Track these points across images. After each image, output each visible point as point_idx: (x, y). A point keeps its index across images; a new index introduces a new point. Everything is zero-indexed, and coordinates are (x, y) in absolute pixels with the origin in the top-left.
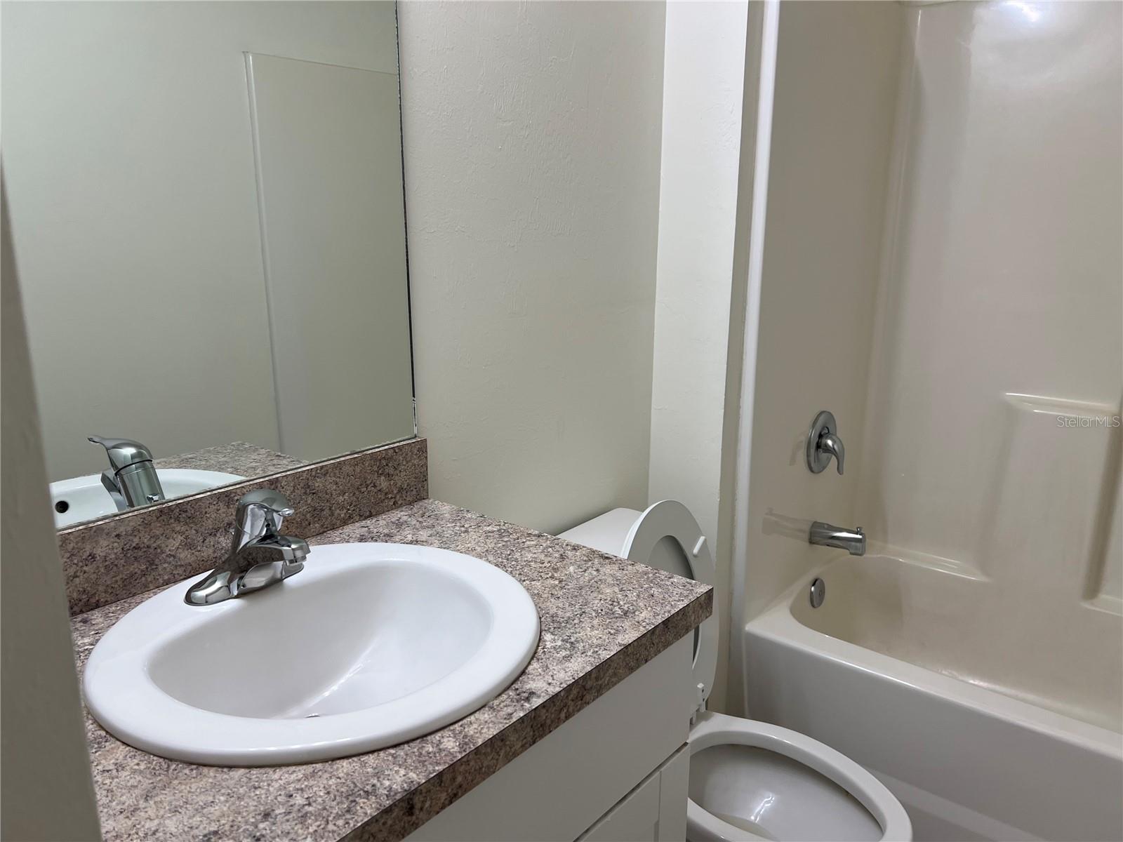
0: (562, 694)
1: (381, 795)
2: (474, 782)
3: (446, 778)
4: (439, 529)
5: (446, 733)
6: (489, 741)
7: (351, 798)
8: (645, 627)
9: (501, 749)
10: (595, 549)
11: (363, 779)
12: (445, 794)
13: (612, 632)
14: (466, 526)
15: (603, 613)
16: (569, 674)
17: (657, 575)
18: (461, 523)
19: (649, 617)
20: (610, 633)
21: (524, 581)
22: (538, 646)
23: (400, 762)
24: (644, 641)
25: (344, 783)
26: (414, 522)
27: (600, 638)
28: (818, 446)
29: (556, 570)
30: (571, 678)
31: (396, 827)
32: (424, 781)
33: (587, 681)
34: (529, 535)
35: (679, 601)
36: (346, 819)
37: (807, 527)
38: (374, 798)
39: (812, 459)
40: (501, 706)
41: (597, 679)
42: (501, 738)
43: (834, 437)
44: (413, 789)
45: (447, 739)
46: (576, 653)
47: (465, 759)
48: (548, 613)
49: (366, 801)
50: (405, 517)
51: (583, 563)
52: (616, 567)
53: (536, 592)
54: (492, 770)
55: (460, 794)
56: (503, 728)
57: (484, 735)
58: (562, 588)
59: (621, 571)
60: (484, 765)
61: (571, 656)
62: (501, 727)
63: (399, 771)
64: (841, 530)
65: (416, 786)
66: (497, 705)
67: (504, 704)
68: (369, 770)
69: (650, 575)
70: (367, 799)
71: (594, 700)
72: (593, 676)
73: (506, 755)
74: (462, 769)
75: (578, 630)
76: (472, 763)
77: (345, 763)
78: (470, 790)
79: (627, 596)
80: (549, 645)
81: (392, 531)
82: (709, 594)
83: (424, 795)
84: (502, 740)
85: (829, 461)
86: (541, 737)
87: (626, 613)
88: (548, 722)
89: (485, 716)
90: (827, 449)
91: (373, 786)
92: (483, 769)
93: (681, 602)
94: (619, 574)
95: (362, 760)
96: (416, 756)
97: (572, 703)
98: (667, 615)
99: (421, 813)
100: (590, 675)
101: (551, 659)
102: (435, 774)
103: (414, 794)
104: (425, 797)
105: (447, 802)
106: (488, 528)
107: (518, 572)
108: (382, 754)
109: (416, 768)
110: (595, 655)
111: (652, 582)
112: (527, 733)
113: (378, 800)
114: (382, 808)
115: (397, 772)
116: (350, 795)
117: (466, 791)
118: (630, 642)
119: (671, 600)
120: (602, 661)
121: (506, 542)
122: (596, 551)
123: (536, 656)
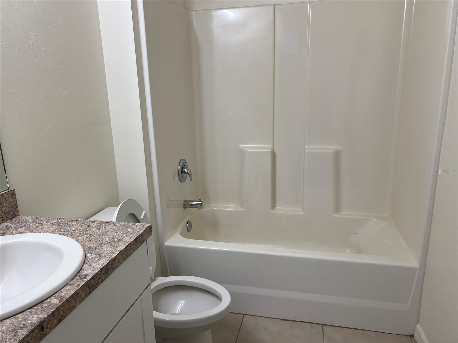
0: (99, 272)
1: (28, 326)
2: (68, 313)
3: (56, 313)
4: (28, 226)
5: (52, 298)
6: (72, 296)
7: (14, 331)
8: (127, 243)
9: (77, 298)
10: (102, 221)
11: (18, 323)
12: (56, 320)
13: (115, 247)
14: (41, 223)
15: (110, 242)
16: (101, 265)
17: (129, 224)
18: (38, 222)
19: (128, 239)
20: (114, 248)
21: (74, 238)
22: (85, 259)
23: (34, 313)
24: (128, 248)
25: (10, 327)
26: (15, 226)
27: (111, 250)
28: (182, 172)
29: (87, 231)
30: (102, 266)
31: (37, 337)
32: (46, 316)
33: (108, 267)
34: (72, 221)
35: (139, 231)
36: (14, 339)
37: (182, 203)
38: (25, 328)
39: (180, 177)
40: (74, 282)
41: (112, 265)
42: (76, 293)
43: (187, 168)
44: (42, 320)
45: (53, 300)
46: (102, 258)
47: (63, 305)
48: (87, 247)
49: (22, 330)
50: (9, 225)
51: (98, 226)
52: (112, 225)
53: (80, 241)
54: (74, 307)
55: (62, 319)
56: (77, 290)
57: (69, 294)
58: (91, 237)
59: (114, 226)
60: (71, 306)
61: (100, 259)
62: (76, 290)
63: (34, 316)
64: (195, 201)
65: (44, 319)
66: (72, 283)
67: (75, 282)
68: (20, 320)
69: (127, 225)
70: (22, 329)
71: (112, 273)
72: (110, 264)
73: (80, 300)
74: (62, 309)
75: (101, 250)
76: (66, 306)
77: (8, 320)
78: (66, 317)
79: (118, 234)
80: (90, 258)
81: (4, 231)
82: (150, 227)
83: (47, 322)
84: (77, 294)
85: (187, 177)
86: (93, 290)
87: (119, 240)
88: (95, 284)
89: (68, 288)
90: (185, 173)
91: (24, 324)
92: (71, 307)
93: (140, 232)
94: (114, 227)
95: (16, 317)
96: (40, 309)
97: (104, 276)
98: (135, 237)
99: (47, 330)
100: (109, 264)
101: (92, 262)
102: (51, 313)
103: (43, 322)
104: (48, 323)
105: (57, 323)
106: (52, 222)
107: (70, 235)
108: (24, 313)
109: (42, 313)
110: (110, 257)
111: (127, 227)
112: (87, 290)
113: (27, 328)
114: (30, 330)
115: (33, 317)
116: (13, 330)
117: (65, 317)
118: (123, 249)
119: (136, 232)
120: (113, 258)
121: (62, 225)
122: (103, 221)
123: (85, 262)
